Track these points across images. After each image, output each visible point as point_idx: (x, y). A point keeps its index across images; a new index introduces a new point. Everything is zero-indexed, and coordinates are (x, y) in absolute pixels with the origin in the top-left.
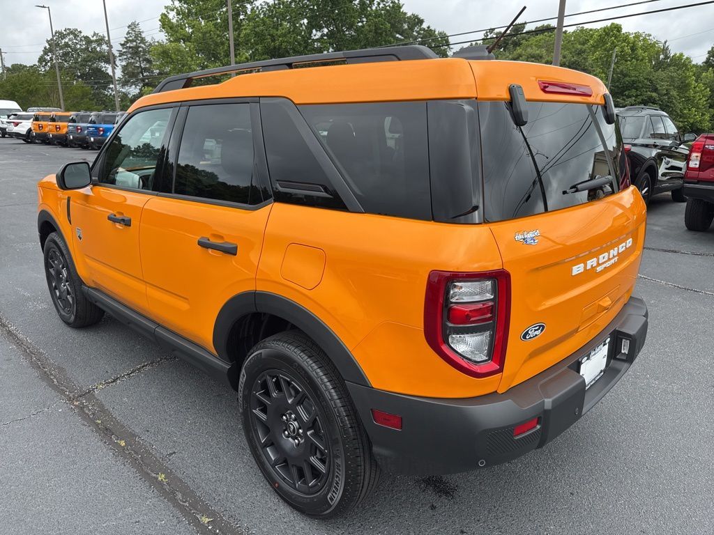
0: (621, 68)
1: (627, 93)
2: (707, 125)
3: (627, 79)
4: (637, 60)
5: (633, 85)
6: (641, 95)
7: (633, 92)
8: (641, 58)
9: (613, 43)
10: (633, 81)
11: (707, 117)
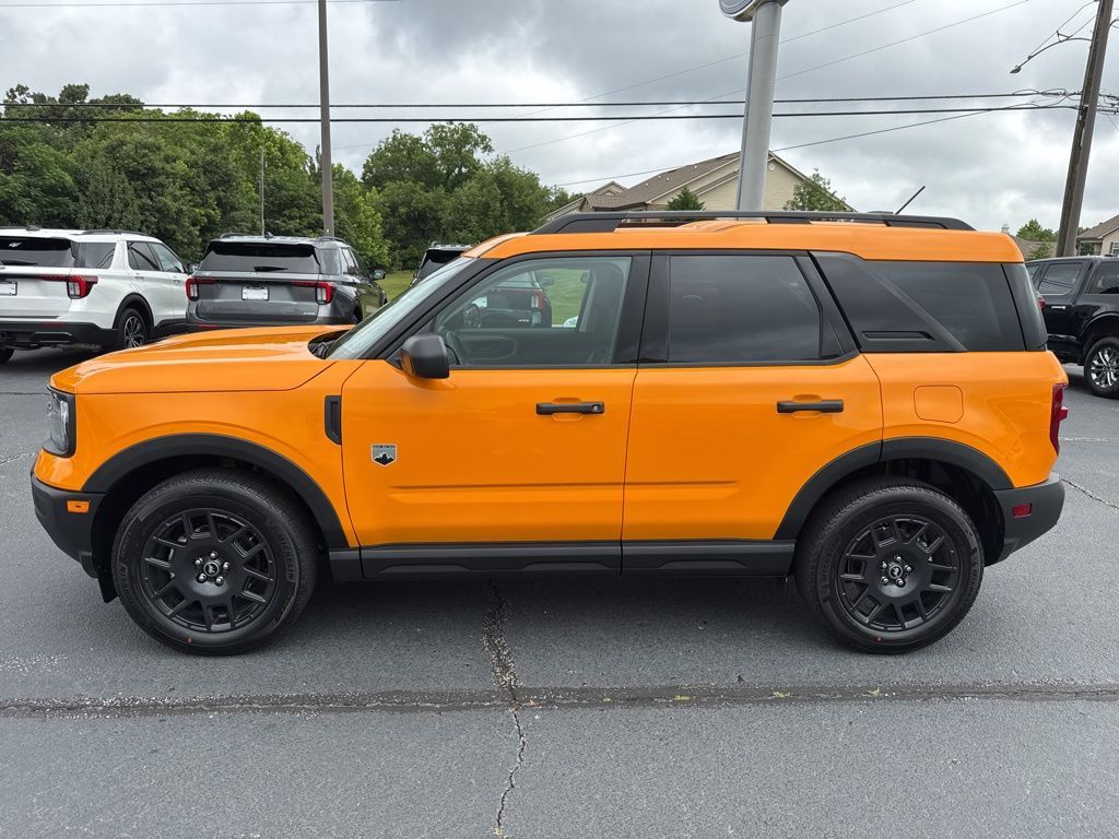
0: (272, 176)
1: (287, 212)
2: (387, 260)
3: (284, 192)
4: (290, 168)
5: (292, 202)
6: (305, 216)
7: (295, 212)
8: (293, 165)
9: (253, 140)
10: (292, 196)
11: (385, 250)
